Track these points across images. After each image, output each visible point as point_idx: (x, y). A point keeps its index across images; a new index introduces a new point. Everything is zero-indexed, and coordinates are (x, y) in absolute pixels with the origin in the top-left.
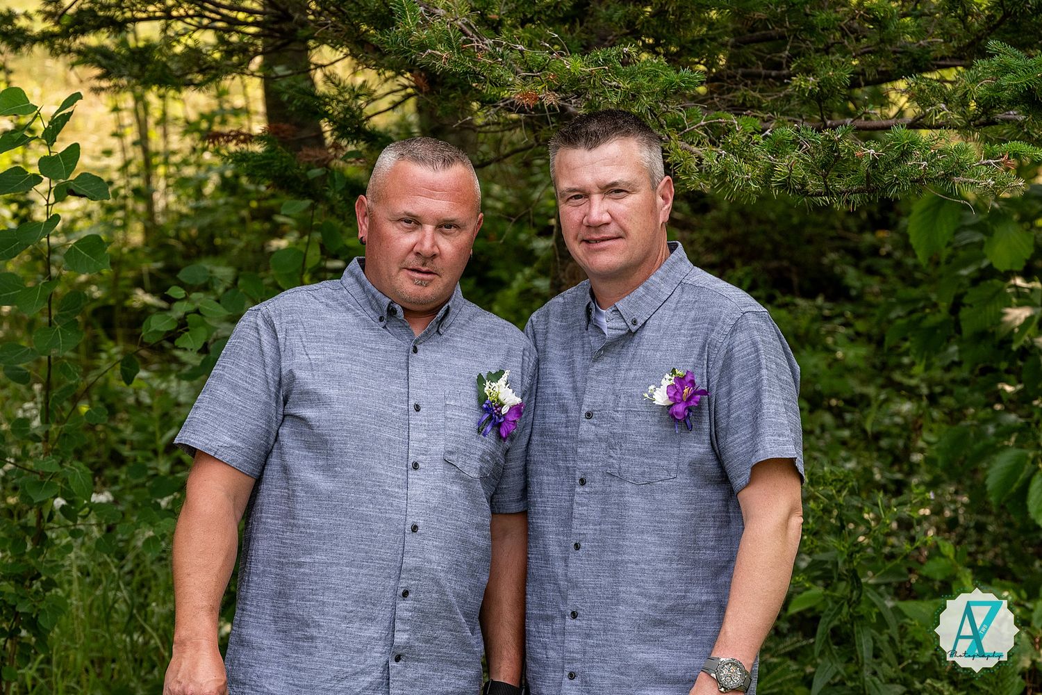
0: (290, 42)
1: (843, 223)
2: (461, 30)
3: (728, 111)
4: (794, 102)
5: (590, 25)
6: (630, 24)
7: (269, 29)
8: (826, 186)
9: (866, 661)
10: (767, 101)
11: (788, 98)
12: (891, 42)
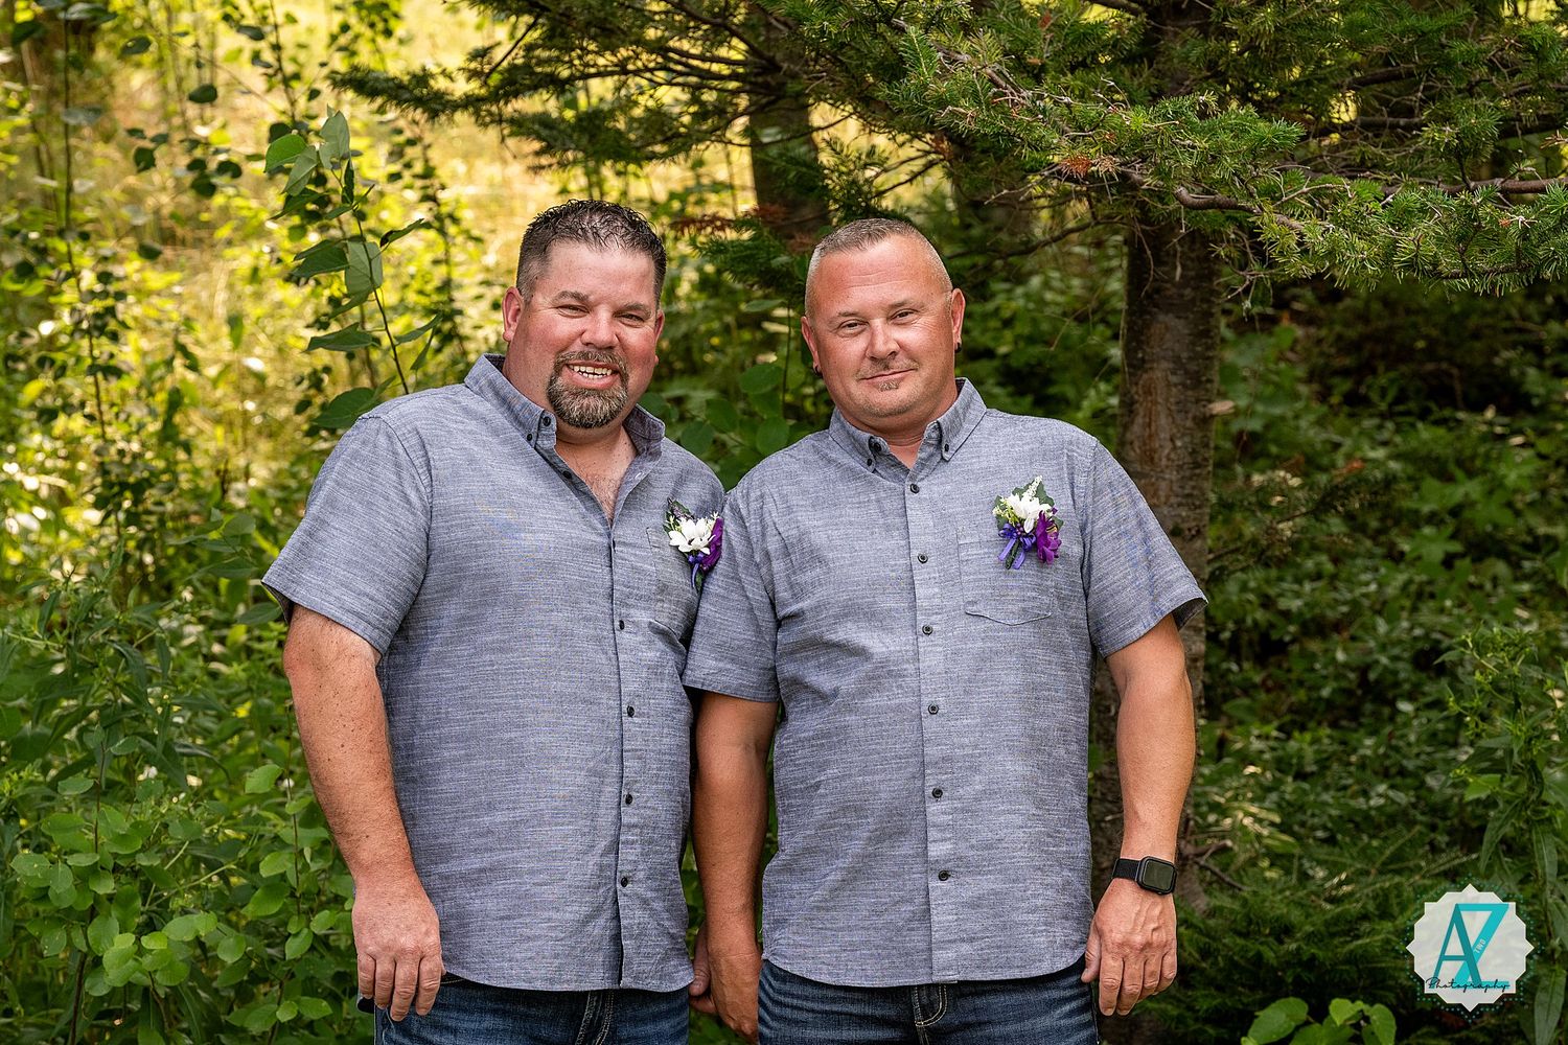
0: (779, 98)
1: (1521, 311)
2: (992, 80)
3: (1340, 173)
4: (1428, 158)
5: (1161, 66)
6: (1212, 65)
7: (751, 83)
8: (1465, 266)
9: (1549, 878)
10: (1392, 159)
11: (1420, 153)
12: (1552, 78)
